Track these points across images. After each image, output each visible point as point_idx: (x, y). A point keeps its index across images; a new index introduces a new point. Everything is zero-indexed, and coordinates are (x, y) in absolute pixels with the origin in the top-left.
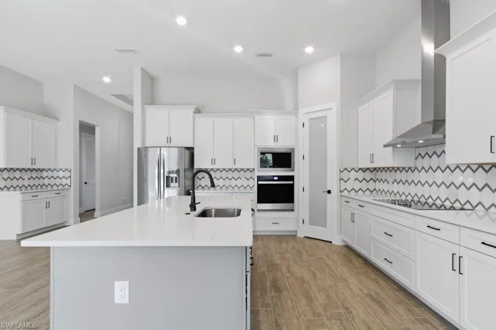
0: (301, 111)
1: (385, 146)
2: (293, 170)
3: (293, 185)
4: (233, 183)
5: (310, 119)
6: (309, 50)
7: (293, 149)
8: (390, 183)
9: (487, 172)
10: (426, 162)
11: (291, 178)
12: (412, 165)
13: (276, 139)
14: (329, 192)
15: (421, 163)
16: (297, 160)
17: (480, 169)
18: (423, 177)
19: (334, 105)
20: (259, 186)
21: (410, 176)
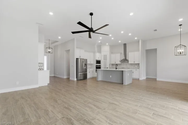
0: (102, 53)
2: (101, 64)
5: (104, 55)
6: (107, 44)
7: (101, 60)
10: (123, 63)
12: (121, 64)
13: (98, 58)
15: (122, 63)
16: (101, 62)
19: (109, 53)
20: (96, 67)
21: (120, 65)
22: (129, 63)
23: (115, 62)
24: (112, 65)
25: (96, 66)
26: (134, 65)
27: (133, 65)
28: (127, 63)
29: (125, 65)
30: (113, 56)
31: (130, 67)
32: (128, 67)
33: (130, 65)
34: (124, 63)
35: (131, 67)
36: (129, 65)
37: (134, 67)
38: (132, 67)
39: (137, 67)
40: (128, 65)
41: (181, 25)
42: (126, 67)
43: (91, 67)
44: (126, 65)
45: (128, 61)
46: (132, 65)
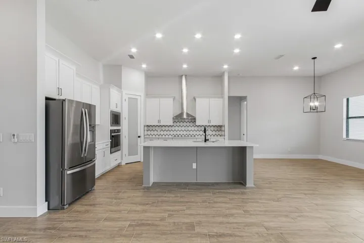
0: (124, 91)
2: (120, 126)
3: (120, 135)
5: (129, 98)
7: (120, 113)
8: (159, 131)
10: (178, 124)
12: (171, 124)
13: (116, 106)
14: (139, 137)
15: (175, 124)
17: (200, 126)
18: (177, 128)
19: (142, 94)
21: (170, 128)
23: (159, 121)
28: (191, 124)
29: (183, 128)
31: (195, 133)
32: (191, 133)
41: (316, 58)
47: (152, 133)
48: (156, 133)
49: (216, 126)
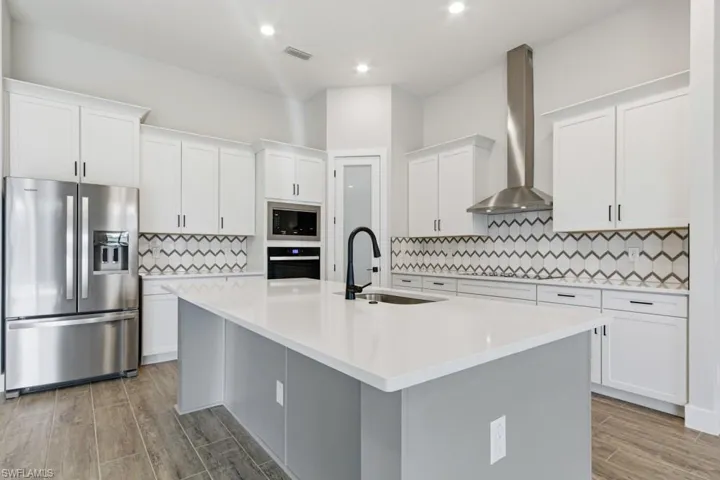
0: (331, 153)
1: (468, 210)
2: (319, 240)
3: (318, 262)
4: (210, 260)
5: (345, 166)
6: (363, 68)
7: (319, 207)
8: (450, 255)
9: (577, 240)
10: (503, 231)
11: (316, 251)
12: (483, 233)
13: (296, 190)
14: (375, 270)
15: (494, 232)
16: (325, 224)
17: (570, 238)
18: (499, 247)
19: (384, 152)
20: (271, 264)
21: (480, 247)
22: (560, 224)
23: (437, 225)
24: (417, 247)
25: (272, 251)
26: (616, 246)
27: (600, 246)
28: (538, 230)
29: (520, 246)
30: (421, 168)
31: (563, 264)
32: (550, 264)
33: (571, 246)
34: (515, 231)
35: (577, 264)
36: (557, 246)
37: (608, 265)
38: (592, 265)
39: (643, 266)
40: (544, 246)
42: (526, 262)
43: (241, 259)
44: (531, 246)
45: (544, 207)
46: (585, 245)
47: (434, 260)
48: (442, 260)
49: (653, 231)
